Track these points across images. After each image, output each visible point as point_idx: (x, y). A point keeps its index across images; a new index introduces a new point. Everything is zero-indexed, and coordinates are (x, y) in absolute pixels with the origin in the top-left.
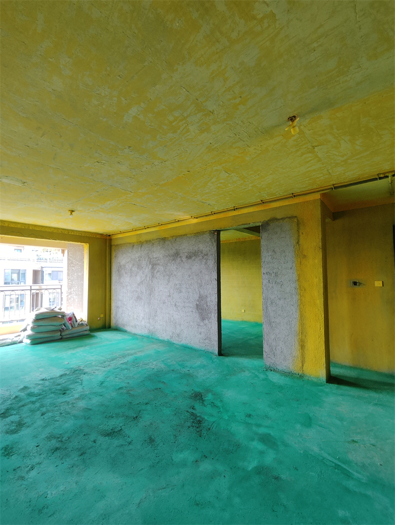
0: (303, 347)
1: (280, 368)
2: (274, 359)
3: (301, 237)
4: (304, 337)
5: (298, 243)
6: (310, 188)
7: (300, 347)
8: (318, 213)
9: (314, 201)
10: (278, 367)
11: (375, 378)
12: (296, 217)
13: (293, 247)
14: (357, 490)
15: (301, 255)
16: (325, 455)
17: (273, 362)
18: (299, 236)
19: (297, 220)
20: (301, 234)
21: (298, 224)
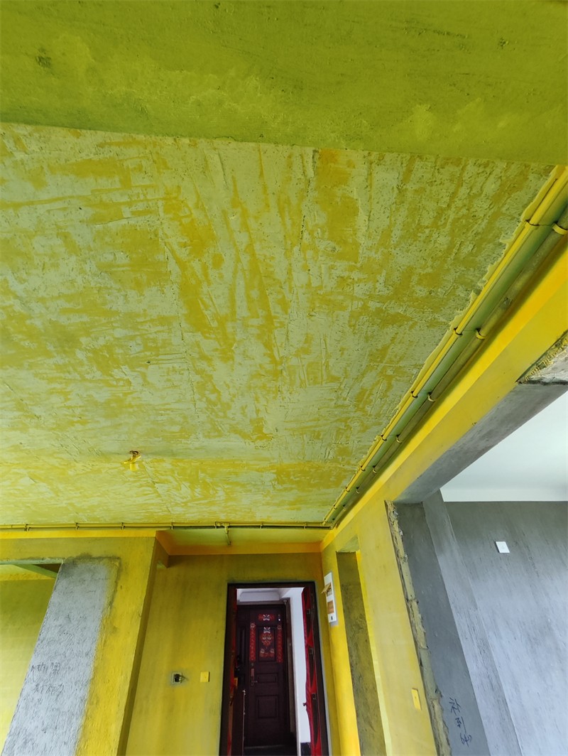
3: (118, 595)
5: (111, 604)
6: (146, 521)
8: (148, 557)
9: (148, 539)
12: (119, 558)
13: (101, 610)
15: (109, 627)
18: (115, 591)
19: (120, 564)
20: (119, 587)
21: (119, 571)
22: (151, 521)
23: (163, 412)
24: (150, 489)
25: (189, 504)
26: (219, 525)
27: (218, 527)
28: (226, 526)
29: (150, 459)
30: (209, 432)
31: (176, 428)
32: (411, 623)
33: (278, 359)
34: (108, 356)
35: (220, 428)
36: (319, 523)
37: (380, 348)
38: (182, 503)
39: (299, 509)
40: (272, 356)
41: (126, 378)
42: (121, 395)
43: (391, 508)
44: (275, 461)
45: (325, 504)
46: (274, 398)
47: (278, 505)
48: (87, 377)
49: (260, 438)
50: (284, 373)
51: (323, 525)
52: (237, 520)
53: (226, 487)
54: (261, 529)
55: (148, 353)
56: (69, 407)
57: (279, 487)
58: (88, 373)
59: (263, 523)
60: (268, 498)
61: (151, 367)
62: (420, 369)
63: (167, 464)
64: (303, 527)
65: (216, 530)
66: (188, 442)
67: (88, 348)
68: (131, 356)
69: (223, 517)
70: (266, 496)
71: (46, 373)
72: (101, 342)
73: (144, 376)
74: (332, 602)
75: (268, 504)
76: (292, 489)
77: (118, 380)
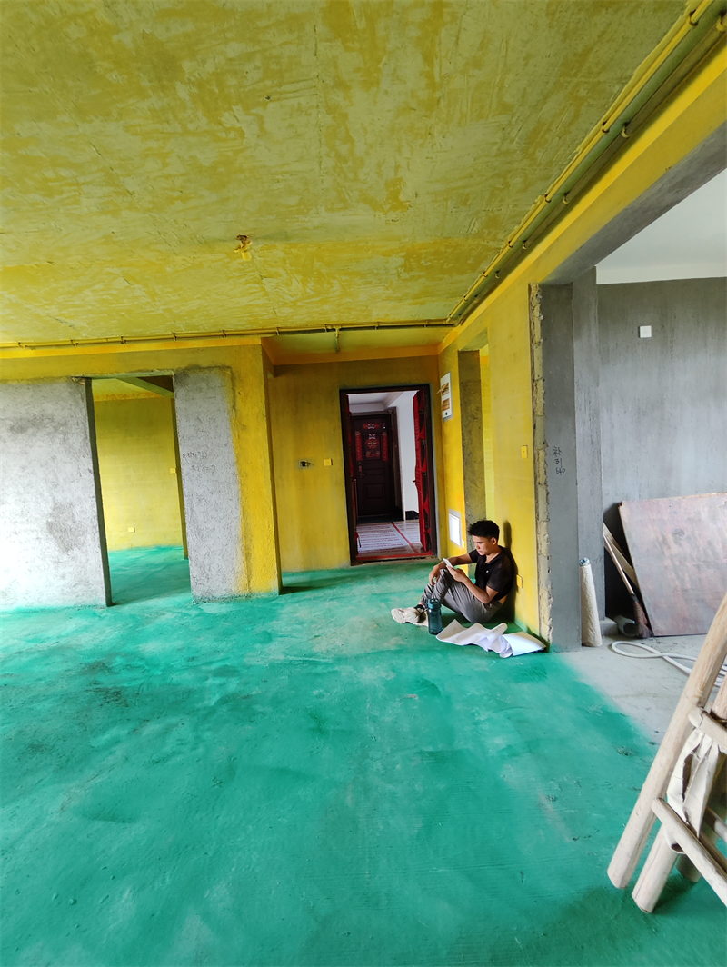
0: (247, 556)
1: (217, 595)
2: (208, 584)
3: (238, 399)
4: (248, 543)
5: (234, 407)
6: (249, 327)
7: (244, 558)
8: (259, 365)
9: (254, 347)
10: (215, 595)
11: (328, 576)
12: (229, 367)
13: (227, 413)
14: (325, 671)
15: (238, 425)
16: (291, 658)
17: (206, 589)
18: (235, 397)
19: (231, 372)
20: (237, 393)
21: (233, 379)
22: (255, 327)
23: (280, 177)
24: (257, 285)
25: (299, 304)
26: (329, 328)
27: (328, 330)
28: (337, 328)
29: (260, 246)
30: (333, 204)
31: (293, 201)
32: (533, 398)
33: (437, 79)
34: (217, 91)
35: (347, 197)
36: (442, 320)
37: (580, 50)
38: (291, 302)
39: (422, 304)
40: (430, 76)
41: (238, 125)
42: (230, 154)
43: (535, 292)
44: (407, 240)
45: (454, 295)
46: (422, 146)
47: (400, 300)
48: (191, 127)
49: (394, 208)
50: (442, 103)
51: (447, 322)
52: (350, 321)
53: (344, 278)
54: (376, 331)
55: (268, 83)
56: (168, 177)
57: (405, 275)
58: (191, 121)
59: (379, 323)
60: (390, 291)
61: (271, 105)
62: (624, 84)
63: (279, 250)
64: (423, 326)
65: (326, 333)
66: (307, 220)
67: (192, 79)
68: (247, 90)
69: (334, 319)
70: (387, 289)
71: (140, 125)
72: (210, 67)
73: (260, 120)
74: (447, 400)
75: (388, 299)
76: (420, 277)
77: (227, 130)
